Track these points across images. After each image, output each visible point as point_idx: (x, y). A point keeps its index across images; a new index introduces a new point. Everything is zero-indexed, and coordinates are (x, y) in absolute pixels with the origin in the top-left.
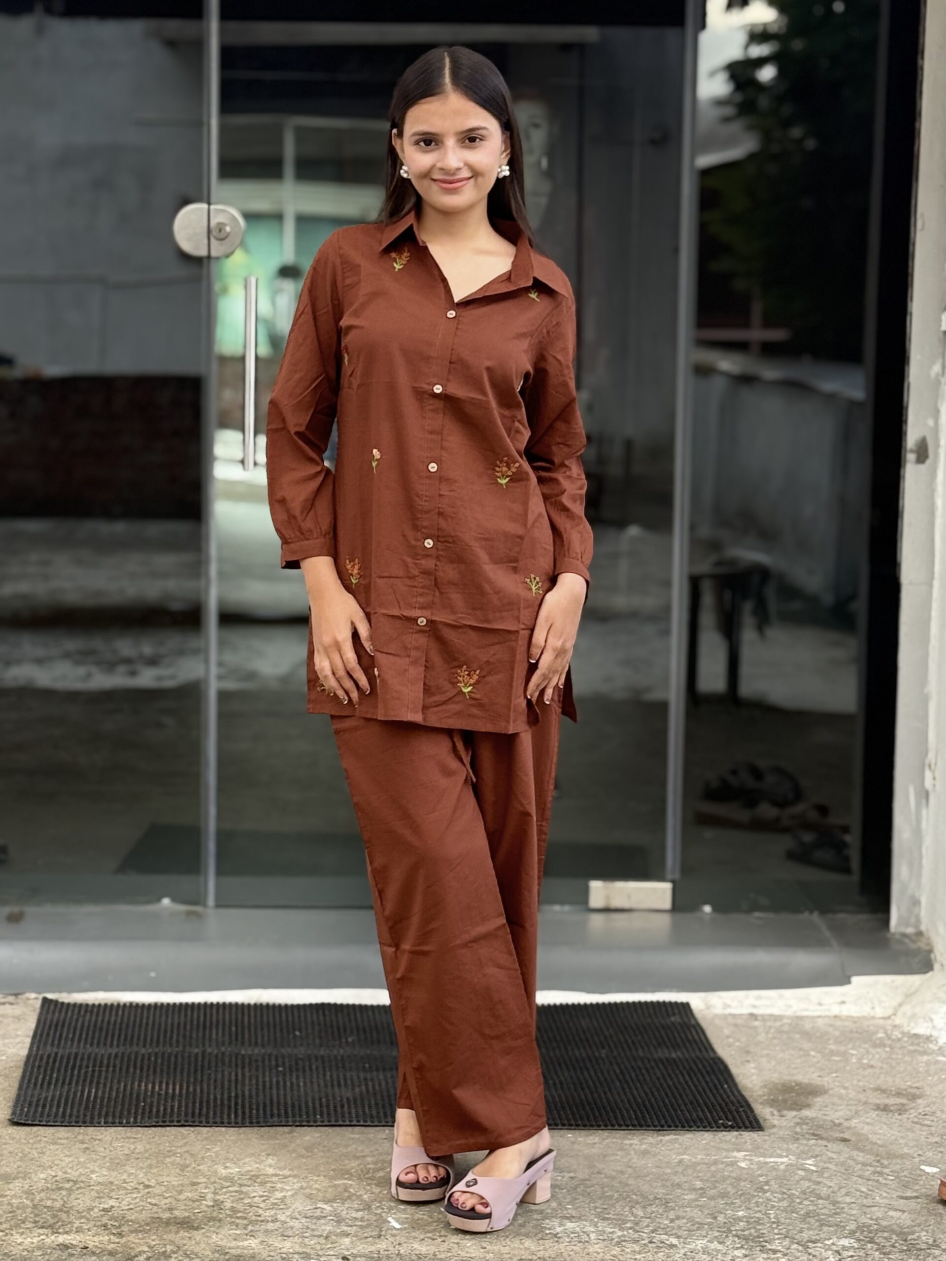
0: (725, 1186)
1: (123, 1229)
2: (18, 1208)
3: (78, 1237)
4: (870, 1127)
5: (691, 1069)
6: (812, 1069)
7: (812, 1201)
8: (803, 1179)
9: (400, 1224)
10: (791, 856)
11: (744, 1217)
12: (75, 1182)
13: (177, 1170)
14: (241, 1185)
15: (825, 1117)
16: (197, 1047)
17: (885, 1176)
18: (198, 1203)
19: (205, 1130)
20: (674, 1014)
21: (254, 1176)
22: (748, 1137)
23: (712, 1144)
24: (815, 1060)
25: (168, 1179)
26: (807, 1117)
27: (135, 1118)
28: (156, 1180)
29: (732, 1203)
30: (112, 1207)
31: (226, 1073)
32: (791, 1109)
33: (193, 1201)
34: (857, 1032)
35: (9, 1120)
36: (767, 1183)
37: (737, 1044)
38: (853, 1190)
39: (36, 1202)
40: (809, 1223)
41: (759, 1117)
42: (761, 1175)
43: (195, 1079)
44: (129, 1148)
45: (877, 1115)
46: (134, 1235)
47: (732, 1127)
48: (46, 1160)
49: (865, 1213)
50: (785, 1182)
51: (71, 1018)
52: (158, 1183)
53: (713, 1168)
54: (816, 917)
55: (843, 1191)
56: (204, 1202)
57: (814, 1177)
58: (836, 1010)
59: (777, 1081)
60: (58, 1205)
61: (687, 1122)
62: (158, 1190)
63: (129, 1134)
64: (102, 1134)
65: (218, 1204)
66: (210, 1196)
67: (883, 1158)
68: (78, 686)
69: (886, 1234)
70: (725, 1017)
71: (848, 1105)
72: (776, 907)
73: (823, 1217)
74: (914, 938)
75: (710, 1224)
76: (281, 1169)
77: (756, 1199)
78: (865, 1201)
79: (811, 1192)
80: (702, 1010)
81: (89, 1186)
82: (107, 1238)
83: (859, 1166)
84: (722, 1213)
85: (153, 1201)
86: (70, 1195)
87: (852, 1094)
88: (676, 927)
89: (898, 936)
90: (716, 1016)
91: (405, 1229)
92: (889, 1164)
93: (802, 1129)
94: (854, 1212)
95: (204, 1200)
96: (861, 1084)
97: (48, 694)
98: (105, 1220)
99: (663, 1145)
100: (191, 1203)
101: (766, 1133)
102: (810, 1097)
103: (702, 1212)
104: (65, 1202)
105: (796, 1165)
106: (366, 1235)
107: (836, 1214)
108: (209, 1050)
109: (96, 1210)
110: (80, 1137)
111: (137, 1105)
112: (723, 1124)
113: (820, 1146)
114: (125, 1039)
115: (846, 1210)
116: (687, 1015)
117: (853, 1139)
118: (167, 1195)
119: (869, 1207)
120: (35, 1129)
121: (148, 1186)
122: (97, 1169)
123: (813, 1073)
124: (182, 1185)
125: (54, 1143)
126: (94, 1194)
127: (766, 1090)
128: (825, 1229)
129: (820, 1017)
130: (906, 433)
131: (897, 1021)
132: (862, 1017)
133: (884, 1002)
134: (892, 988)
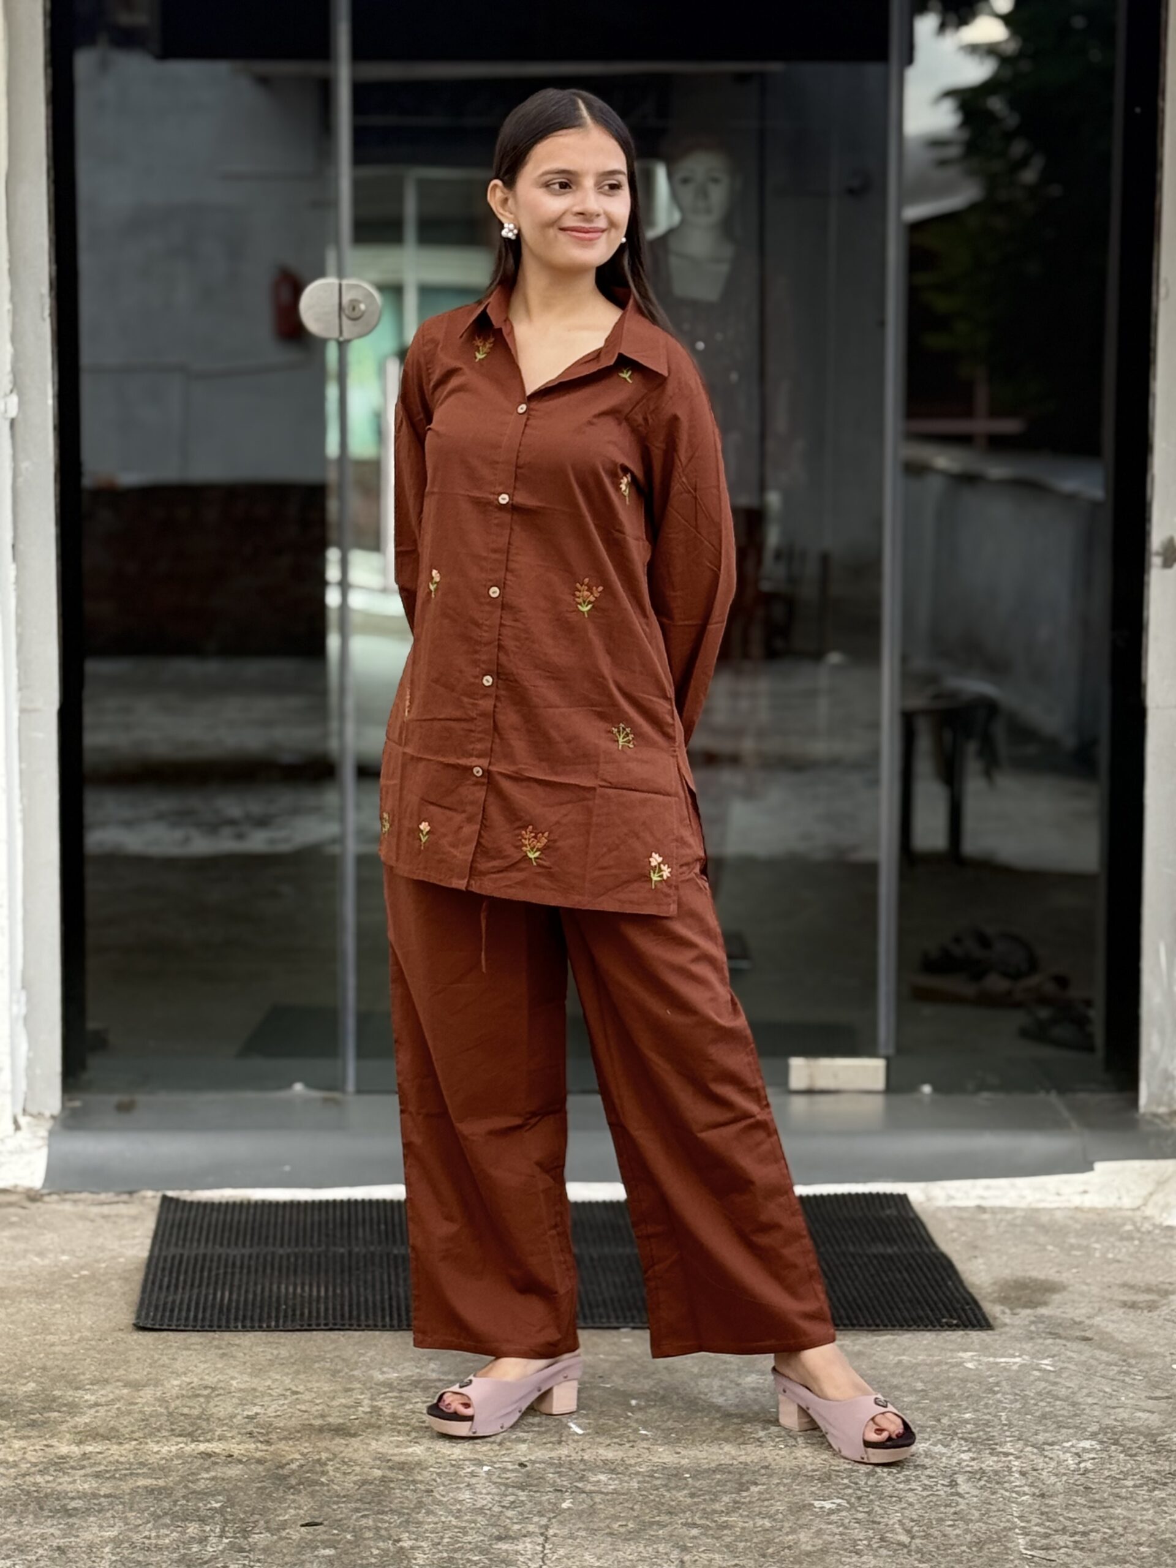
0: (950, 1387)
1: (271, 1436)
2: (151, 1416)
3: (221, 1445)
4: (1116, 1325)
5: (910, 1265)
6: (1050, 1265)
7: (1049, 1403)
8: (1039, 1379)
9: (583, 1429)
10: (1025, 1033)
11: (972, 1419)
12: (214, 1389)
13: (328, 1376)
14: (401, 1391)
15: (1064, 1315)
16: (343, 1246)
17: (1132, 1376)
18: (353, 1410)
19: (357, 1334)
20: (890, 1207)
21: (414, 1381)
22: (976, 1336)
23: (935, 1344)
24: (1053, 1255)
25: (318, 1385)
26: (1042, 1315)
27: (277, 1321)
28: (305, 1386)
29: (959, 1406)
30: (257, 1414)
31: (377, 1274)
32: (1025, 1306)
33: (349, 1408)
34: (1101, 1225)
35: (134, 1325)
36: (997, 1384)
37: (963, 1238)
38: (1096, 1390)
39: (171, 1410)
40: (1045, 1425)
41: (988, 1316)
42: (991, 1376)
43: (343, 1280)
44: (272, 1354)
45: (1124, 1313)
46: (284, 1442)
47: (957, 1326)
48: (178, 1366)
49: (1109, 1414)
50: (1018, 1383)
51: (196, 1216)
52: (307, 1389)
53: (936, 1369)
54: (1053, 1097)
55: (1085, 1391)
56: (360, 1408)
57: (1052, 1377)
58: (1077, 1201)
59: (1009, 1278)
60: (196, 1412)
61: (906, 1321)
62: (307, 1396)
63: (271, 1340)
64: (240, 1339)
65: (376, 1411)
66: (366, 1402)
67: (1129, 1357)
68: (175, 851)
69: (1132, 1436)
70: (949, 1210)
71: (1090, 1302)
72: (1007, 1085)
73: (1061, 1419)
74: (1167, 1118)
75: (932, 1427)
76: (444, 1373)
77: (986, 1400)
78: (1109, 1402)
79: (1048, 1393)
80: (921, 1203)
81: (230, 1393)
82: (253, 1446)
83: (1103, 1365)
84: (946, 1415)
85: (303, 1408)
86: (209, 1402)
87: (1095, 1290)
88: (889, 1108)
89: (1148, 1117)
90: (939, 1209)
91: (588, 1434)
92: (1137, 1363)
93: (1037, 1328)
94: (1096, 1413)
95: (361, 1406)
96: (1105, 1280)
97: (141, 861)
98: (250, 1428)
99: (879, 1346)
100: (346, 1410)
101: (996, 1332)
102: (1047, 1294)
103: (924, 1415)
104: (203, 1409)
105: (1030, 1365)
106: (544, 1440)
107: (1076, 1415)
108: (356, 1250)
109: (239, 1417)
110: (216, 1343)
111: (278, 1309)
112: (947, 1323)
113: (1058, 1345)
114: (260, 1238)
115: (1087, 1411)
116: (904, 1207)
117: (1096, 1338)
118: (318, 1401)
119: (1114, 1408)
120: (164, 1334)
121: (296, 1393)
122: (236, 1375)
123: (1050, 1268)
124: (335, 1391)
125: (188, 1349)
126: (235, 1401)
127: (996, 1288)
128: (1064, 1431)
129: (1058, 1208)
130: (1150, 534)
131: (1148, 1212)
132: (1107, 1209)
133: (1133, 1191)
134: (1141, 1175)
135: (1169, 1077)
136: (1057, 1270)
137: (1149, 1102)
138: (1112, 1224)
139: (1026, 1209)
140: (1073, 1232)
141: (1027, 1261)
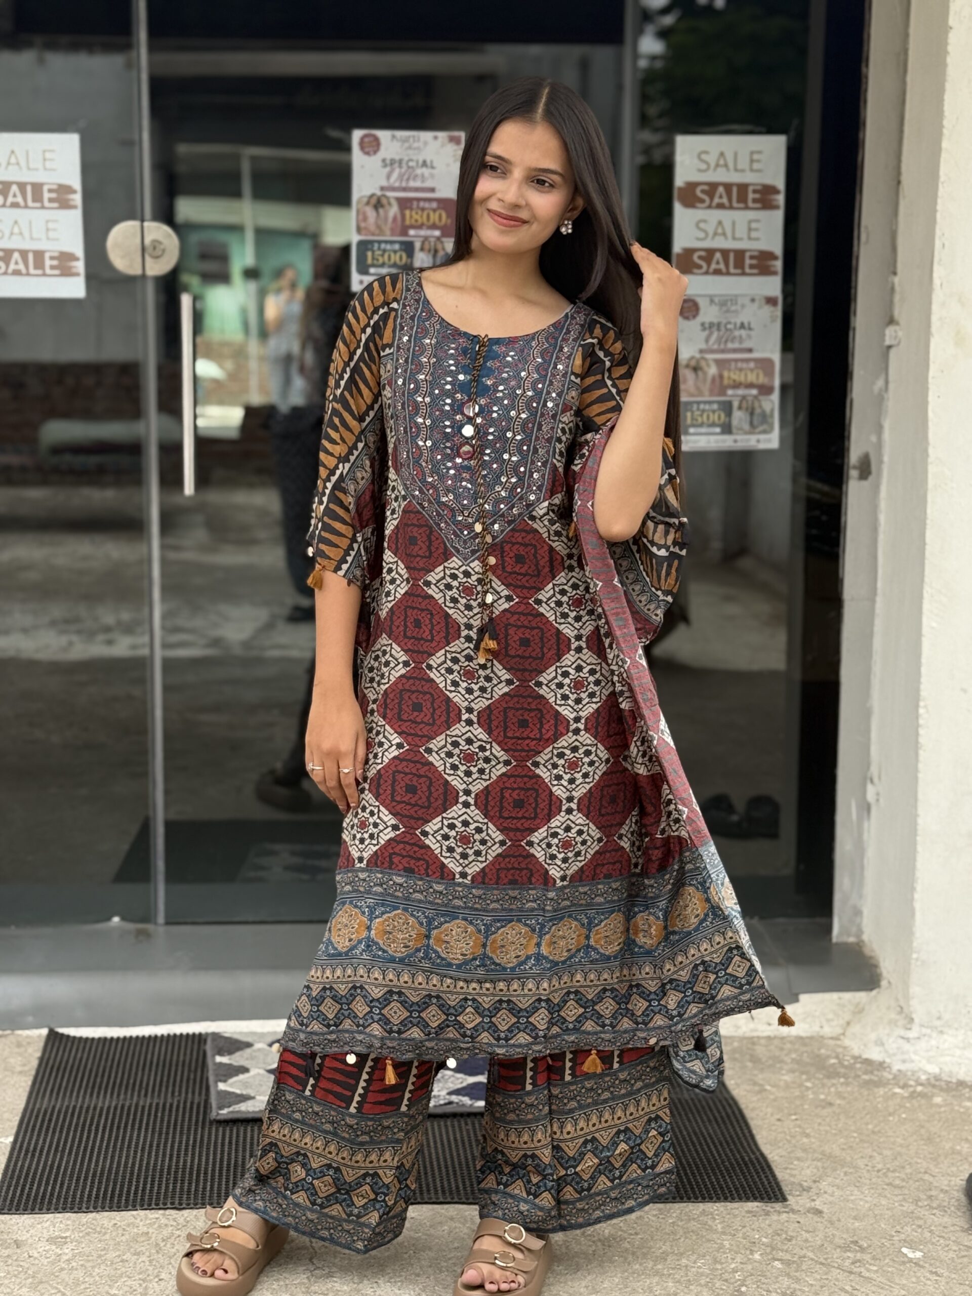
4: (841, 1193)
6: (769, 1110)
15: (792, 1179)
24: (772, 1097)
34: (808, 1057)
54: (756, 923)
74: (856, 949)
89: (840, 946)
123: (772, 1115)
130: (848, 449)
131: (847, 1042)
132: (811, 1038)
133: (832, 1020)
134: (839, 1005)
135: (858, 912)
136: (778, 1117)
137: (840, 934)
138: (818, 1056)
139: (742, 1039)
140: (786, 1067)
141: (751, 1106)
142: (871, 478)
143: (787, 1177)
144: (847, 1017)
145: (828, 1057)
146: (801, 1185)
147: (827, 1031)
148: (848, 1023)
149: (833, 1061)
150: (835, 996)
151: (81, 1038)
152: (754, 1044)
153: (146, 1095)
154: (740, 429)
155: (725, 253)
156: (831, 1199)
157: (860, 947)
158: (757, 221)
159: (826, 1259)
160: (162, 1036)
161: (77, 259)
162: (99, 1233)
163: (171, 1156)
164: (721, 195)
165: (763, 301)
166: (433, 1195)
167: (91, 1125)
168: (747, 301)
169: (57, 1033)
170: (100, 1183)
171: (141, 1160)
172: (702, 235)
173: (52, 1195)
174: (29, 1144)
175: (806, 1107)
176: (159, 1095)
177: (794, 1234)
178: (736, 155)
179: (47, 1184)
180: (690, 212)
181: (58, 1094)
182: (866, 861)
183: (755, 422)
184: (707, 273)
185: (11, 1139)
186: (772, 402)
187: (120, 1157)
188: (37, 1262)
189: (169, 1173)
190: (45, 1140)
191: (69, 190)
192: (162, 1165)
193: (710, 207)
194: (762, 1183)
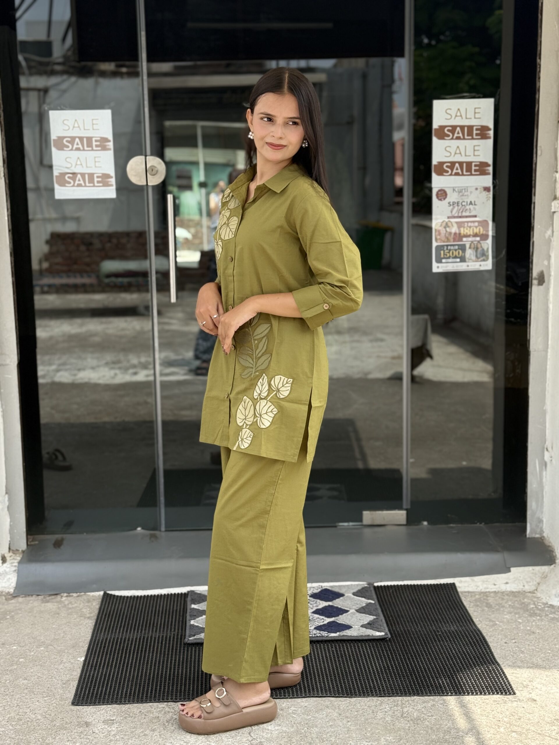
34: (518, 604)
54: (482, 525)
58: (504, 588)
72: (461, 520)
88: (409, 534)
89: (531, 539)
129: (495, 592)
130: (532, 269)
131: (539, 595)
132: (519, 592)
133: (530, 582)
134: (533, 573)
135: (540, 521)
136: (505, 641)
137: (531, 532)
138: (523, 603)
139: (481, 593)
140: (506, 610)
141: (489, 634)
142: (544, 284)
143: (514, 679)
144: (538, 580)
145: (529, 603)
146: (522, 683)
147: (527, 588)
148: (539, 584)
149: (532, 606)
150: (530, 568)
151: (121, 596)
152: (487, 596)
153: (156, 631)
154: (471, 259)
155: (461, 164)
156: (540, 692)
157: (543, 540)
158: (479, 146)
159: (541, 731)
160: (165, 595)
161: (112, 177)
162: (132, 717)
163: (171, 668)
164: (458, 132)
165: (482, 190)
166: (316, 692)
167: (126, 650)
168: (473, 189)
169: (108, 594)
170: (132, 685)
171: (154, 672)
172: (449, 154)
173: (105, 694)
174: (93, 661)
175: (520, 634)
176: (163, 631)
177: (522, 715)
178: (466, 110)
179: (103, 687)
180: (442, 141)
181: (109, 631)
182: (544, 493)
183: (479, 256)
184: (451, 175)
185: (83, 659)
186: (488, 244)
187: (142, 670)
188: (97, 736)
189: (169, 679)
190: (101, 659)
191: (106, 140)
192: (166, 675)
193: (452, 139)
194: (501, 683)
